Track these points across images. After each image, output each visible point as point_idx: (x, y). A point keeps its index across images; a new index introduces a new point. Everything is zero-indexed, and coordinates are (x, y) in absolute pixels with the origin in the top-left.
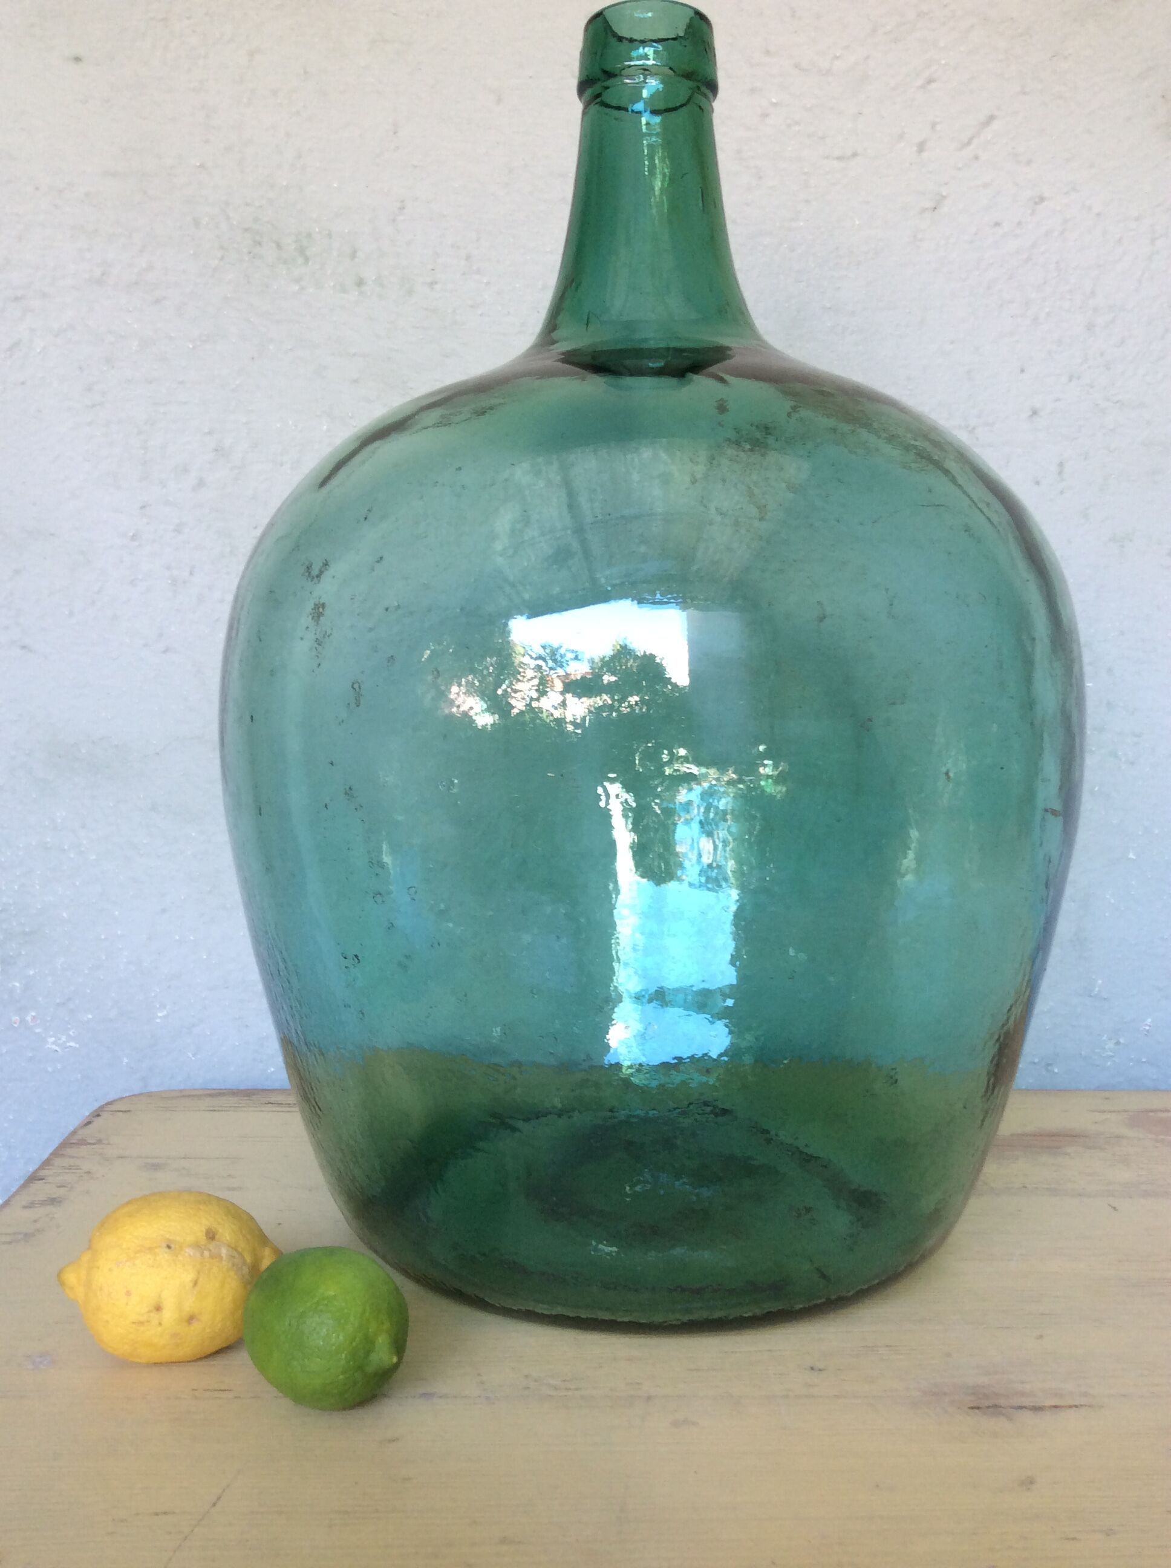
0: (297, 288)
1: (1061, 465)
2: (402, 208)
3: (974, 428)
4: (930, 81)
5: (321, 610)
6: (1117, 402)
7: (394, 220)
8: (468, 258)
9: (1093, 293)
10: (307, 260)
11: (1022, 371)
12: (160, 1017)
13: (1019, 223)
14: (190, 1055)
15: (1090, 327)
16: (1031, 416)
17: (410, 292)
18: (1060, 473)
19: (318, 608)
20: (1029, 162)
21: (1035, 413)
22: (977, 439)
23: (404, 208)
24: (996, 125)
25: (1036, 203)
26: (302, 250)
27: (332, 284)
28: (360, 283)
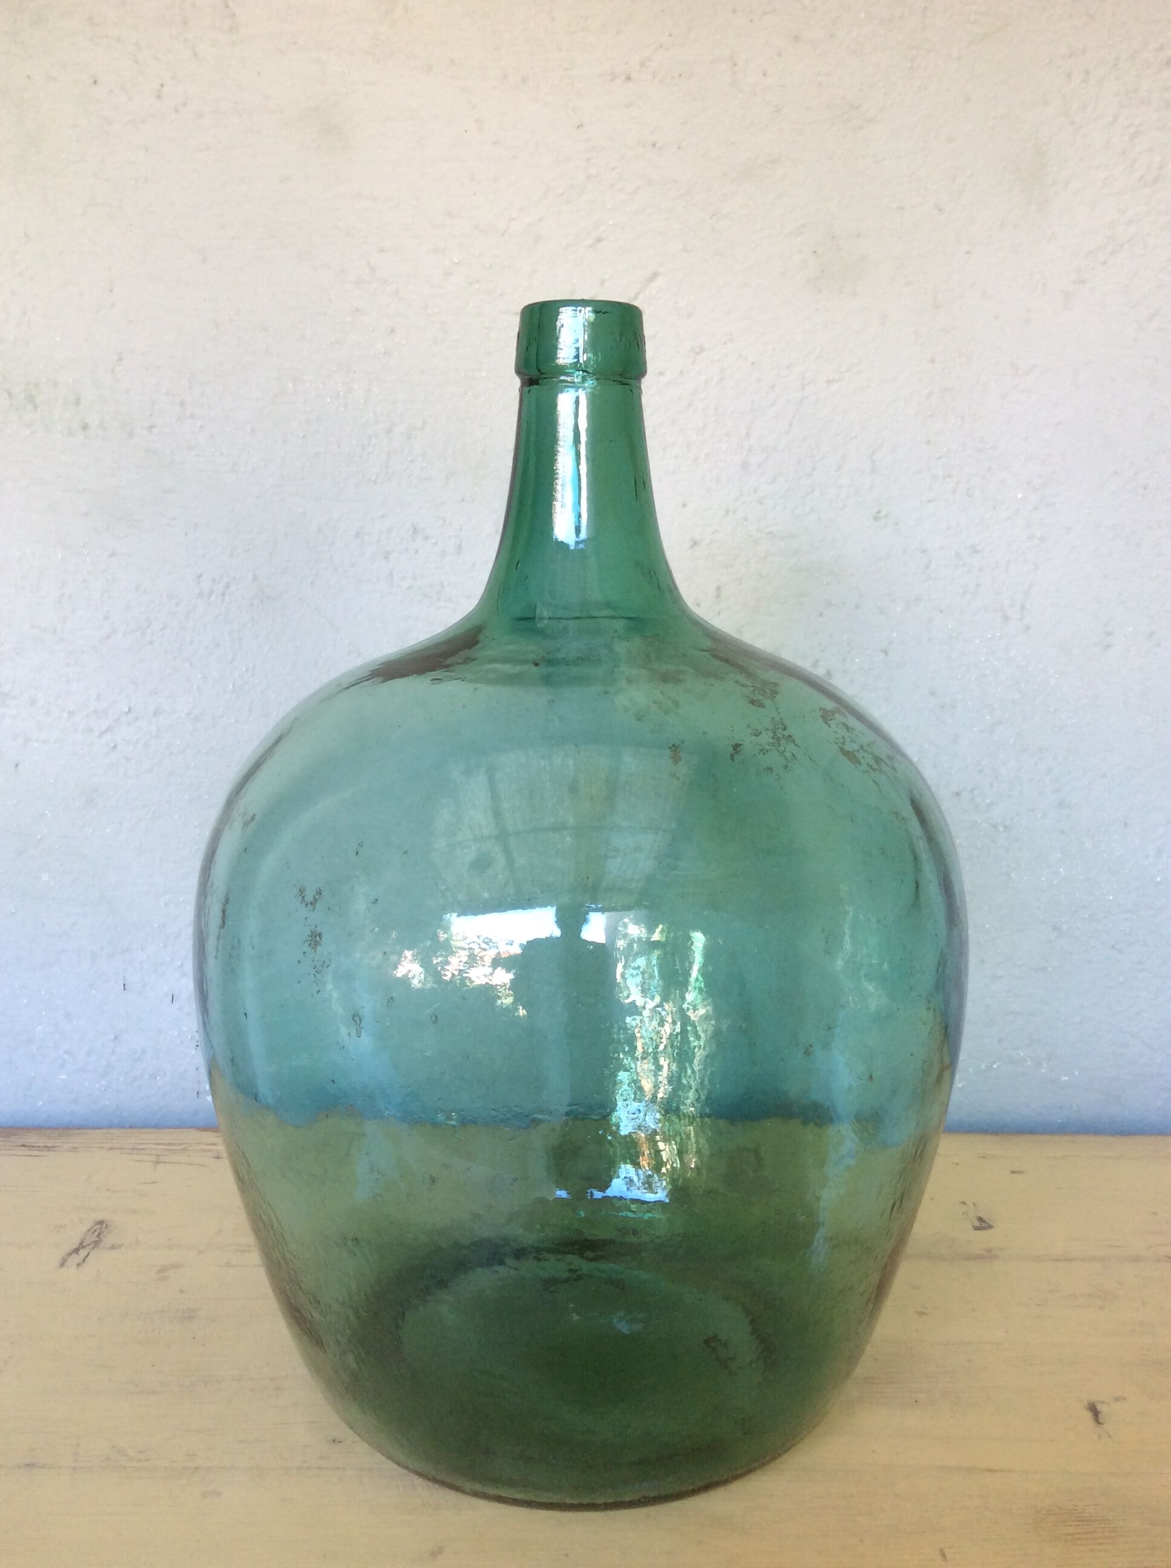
0: (28, 432)
1: (718, 588)
2: (120, 359)
4: (599, 240)
5: (318, 939)
6: (769, 533)
7: (113, 371)
8: (182, 404)
9: (748, 435)
10: (36, 407)
11: (684, 505)
13: (681, 372)
15: (745, 465)
16: (692, 547)
17: (131, 435)
18: (718, 596)
19: (315, 937)
20: (690, 315)
23: (122, 360)
24: (659, 282)
25: (697, 353)
26: (31, 399)
27: (60, 428)
28: (85, 427)
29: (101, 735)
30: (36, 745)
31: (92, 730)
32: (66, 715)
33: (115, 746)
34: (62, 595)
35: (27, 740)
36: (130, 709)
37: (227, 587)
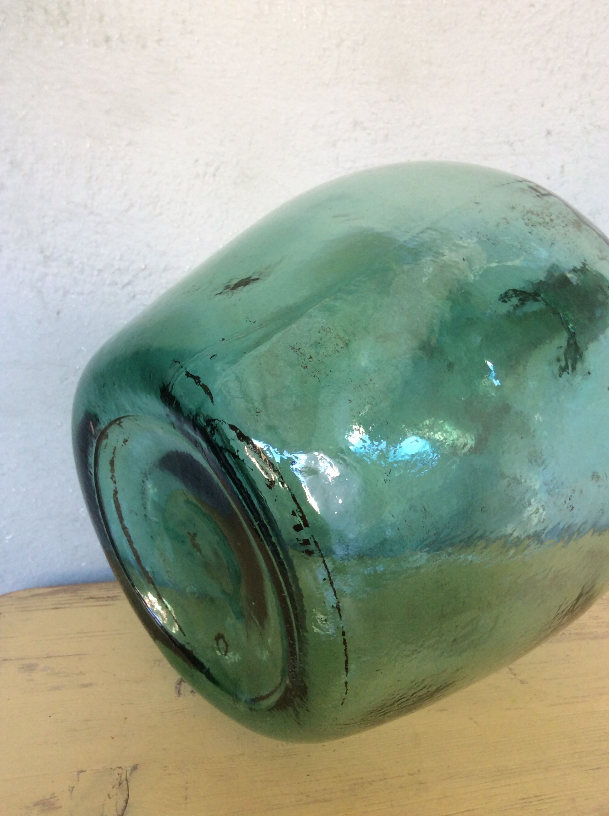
0: (61, 43)
1: (562, 167)
3: (512, 143)
6: (597, 126)
8: (184, 22)
9: (587, 54)
10: (68, 23)
11: (542, 105)
12: (8, 540)
14: (30, 560)
15: (584, 76)
16: (547, 135)
17: (144, 47)
18: (562, 172)
21: (549, 133)
22: (514, 150)
26: (63, 15)
27: (87, 41)
28: (108, 40)
29: (124, 287)
30: (73, 296)
31: (116, 284)
32: (96, 273)
33: (134, 296)
34: (90, 177)
35: (66, 293)
36: (145, 268)
37: (217, 169)
